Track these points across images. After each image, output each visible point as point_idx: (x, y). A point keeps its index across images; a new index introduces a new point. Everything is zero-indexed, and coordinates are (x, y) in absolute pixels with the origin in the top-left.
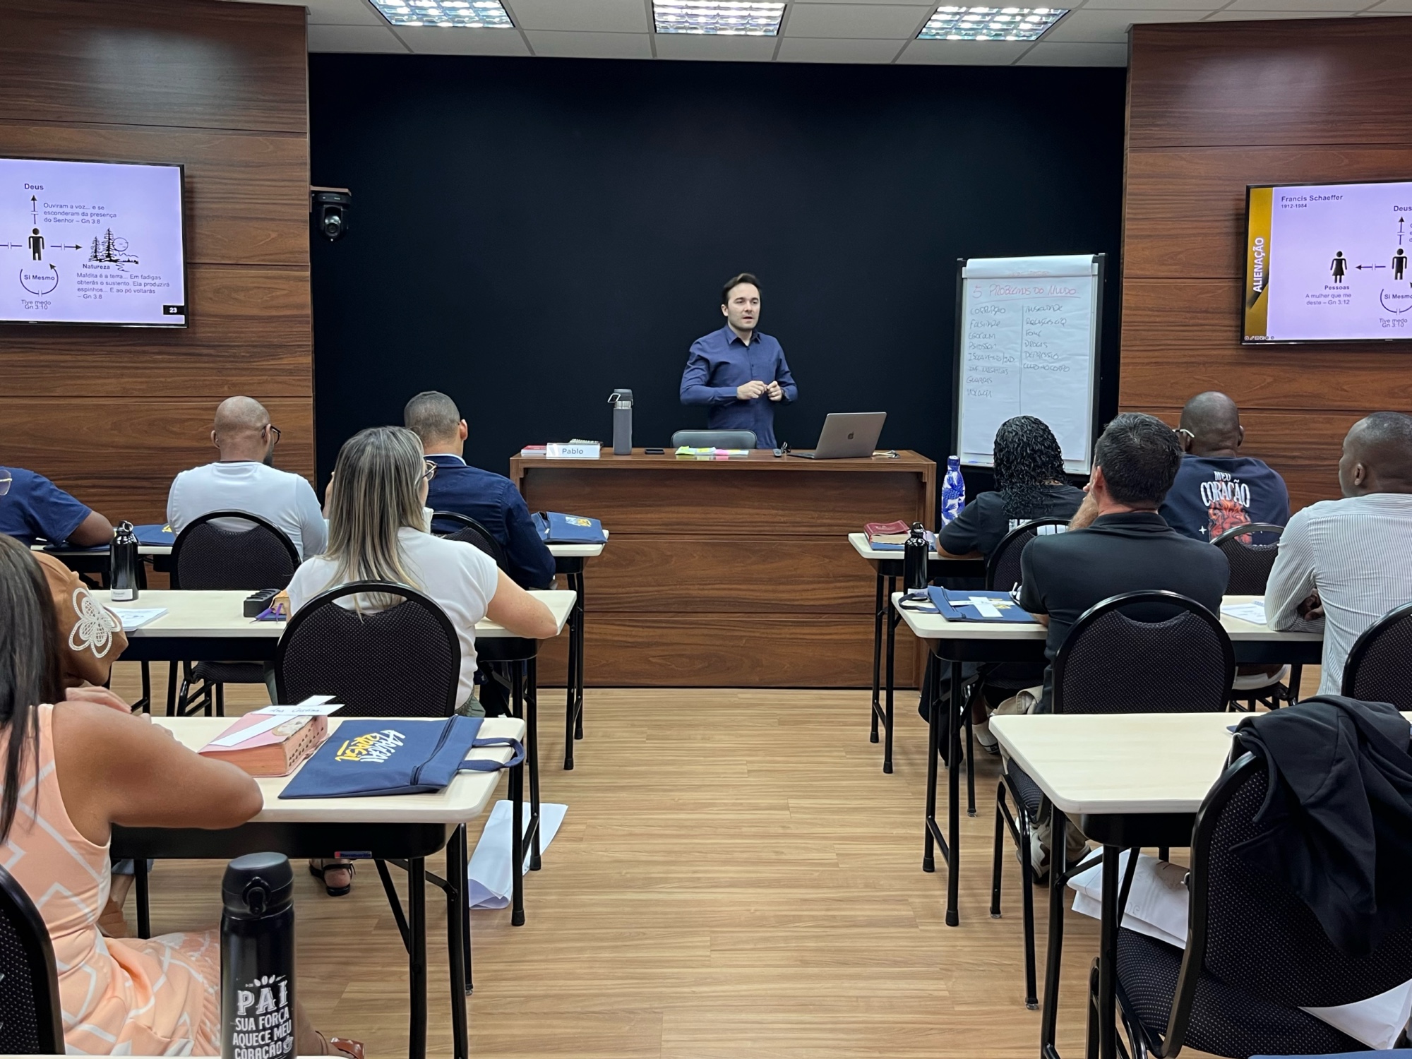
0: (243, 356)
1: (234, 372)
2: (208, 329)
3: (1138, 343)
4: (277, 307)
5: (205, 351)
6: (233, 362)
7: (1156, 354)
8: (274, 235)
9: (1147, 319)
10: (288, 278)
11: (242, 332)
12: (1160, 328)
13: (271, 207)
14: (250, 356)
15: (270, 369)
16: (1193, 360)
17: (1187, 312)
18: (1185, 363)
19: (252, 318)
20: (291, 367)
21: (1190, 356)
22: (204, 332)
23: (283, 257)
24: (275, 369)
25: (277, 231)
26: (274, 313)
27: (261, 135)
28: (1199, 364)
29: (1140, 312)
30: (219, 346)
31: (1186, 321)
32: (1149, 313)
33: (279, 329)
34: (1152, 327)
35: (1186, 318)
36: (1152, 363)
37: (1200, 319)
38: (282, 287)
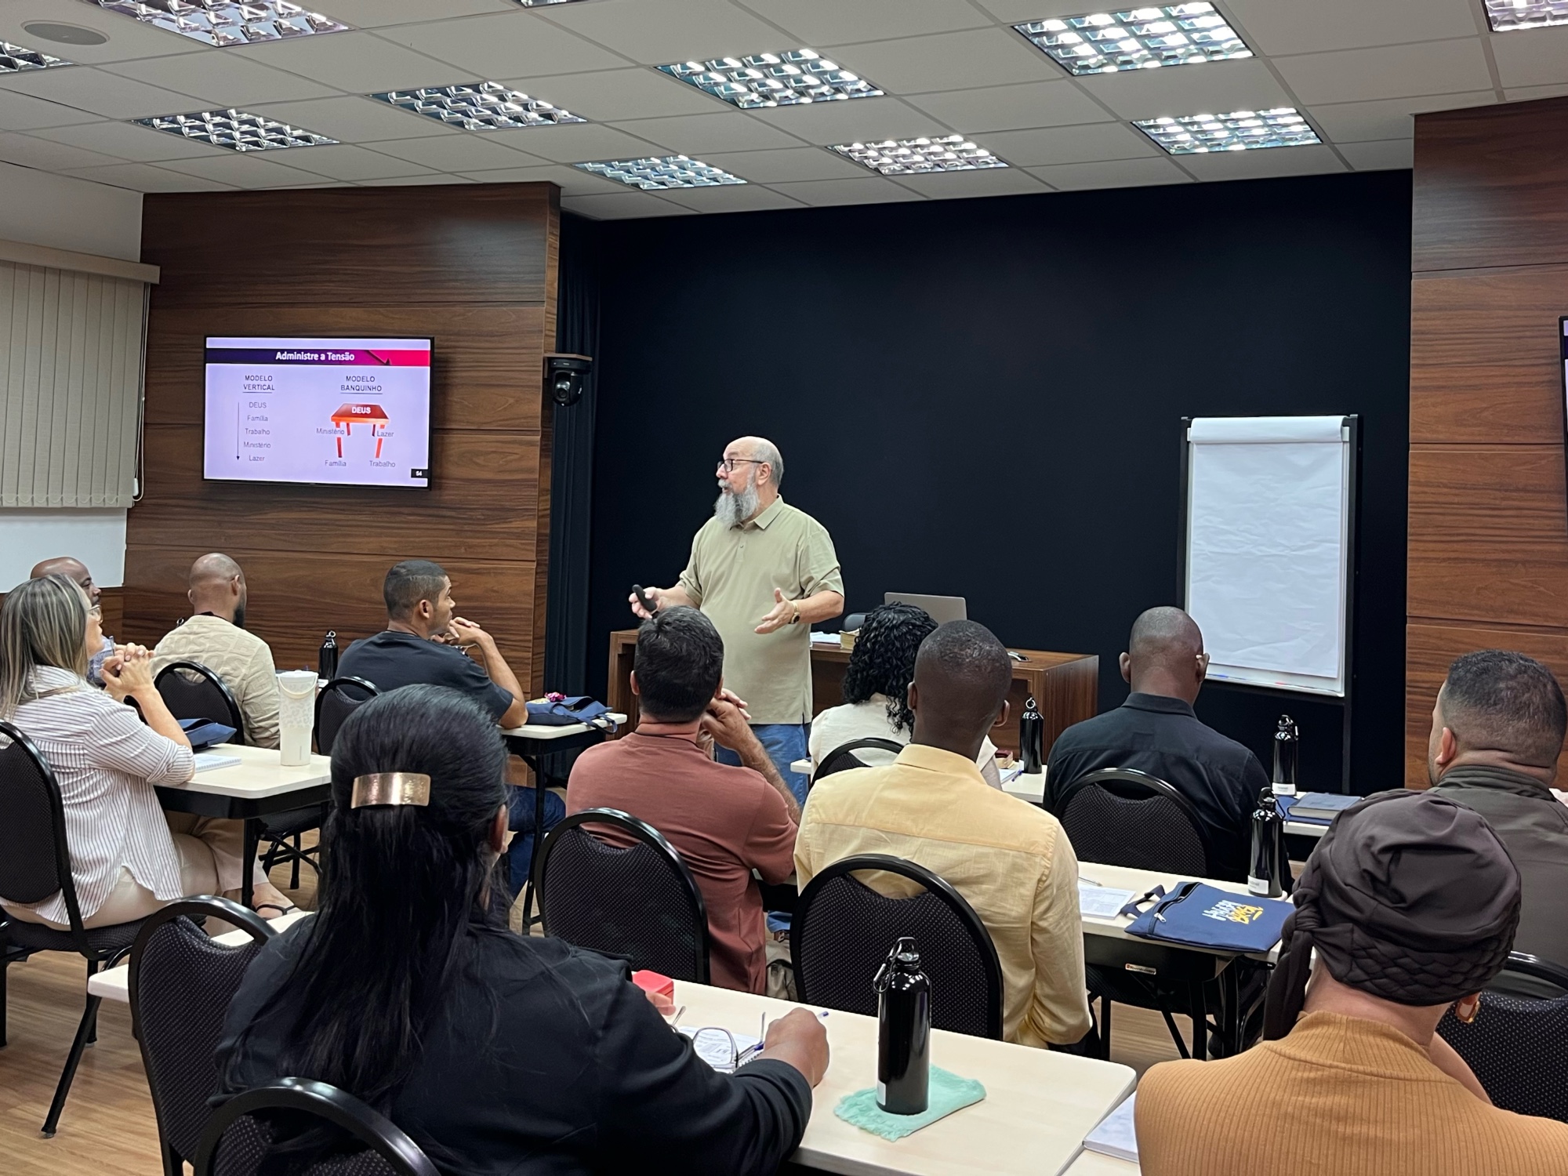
0: (479, 519)
1: (470, 534)
2: (451, 492)
3: (1430, 530)
4: (511, 471)
5: (449, 513)
6: (470, 524)
7: (1456, 546)
8: (511, 401)
9: (1442, 499)
10: (521, 443)
11: (479, 495)
12: (1460, 511)
13: (510, 374)
14: (484, 519)
15: (500, 532)
16: (1507, 556)
17: (1496, 490)
18: (1495, 560)
19: (488, 481)
20: (519, 530)
21: (1503, 551)
22: (449, 495)
23: (517, 422)
24: (504, 533)
25: (514, 397)
26: (507, 477)
27: (506, 306)
28: (1517, 562)
29: (1433, 490)
30: (460, 508)
31: (1497, 502)
32: (1445, 490)
33: (511, 493)
34: (1448, 511)
35: (1495, 499)
36: (1449, 559)
37: (1514, 500)
38: (515, 451)
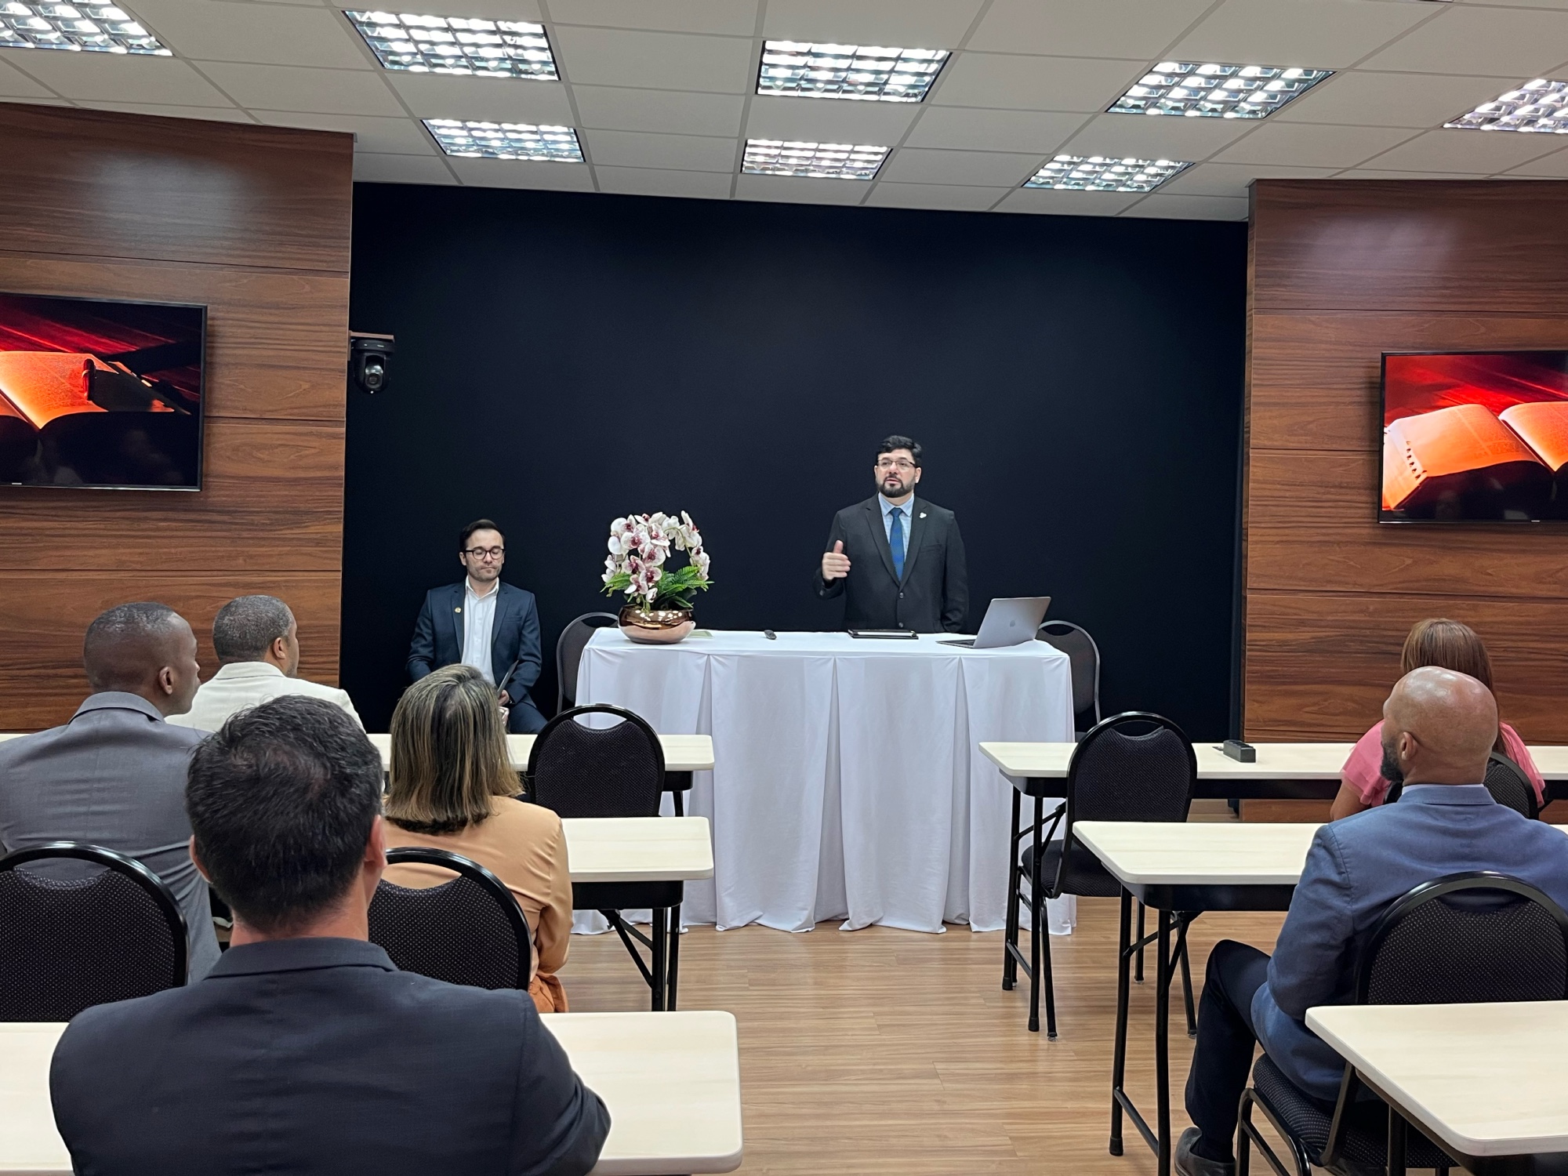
0: (265, 524)
1: (249, 542)
2: (224, 493)
4: (307, 468)
5: (219, 518)
6: (250, 530)
7: (1287, 531)
8: (306, 386)
9: (1276, 494)
10: (319, 435)
11: (263, 496)
12: (1291, 504)
13: (303, 355)
14: (271, 524)
15: (292, 539)
16: (1327, 538)
17: (1320, 486)
18: (1318, 542)
19: (276, 480)
20: (318, 536)
21: (1324, 535)
22: (218, 496)
23: (315, 410)
24: (300, 539)
25: (310, 381)
26: (302, 474)
27: (295, 274)
28: (1333, 543)
29: (1268, 486)
30: (236, 512)
31: (1319, 496)
32: (1279, 487)
33: (306, 493)
34: (1281, 503)
35: (1319, 493)
36: (1282, 541)
37: (1333, 494)
38: (311, 444)
